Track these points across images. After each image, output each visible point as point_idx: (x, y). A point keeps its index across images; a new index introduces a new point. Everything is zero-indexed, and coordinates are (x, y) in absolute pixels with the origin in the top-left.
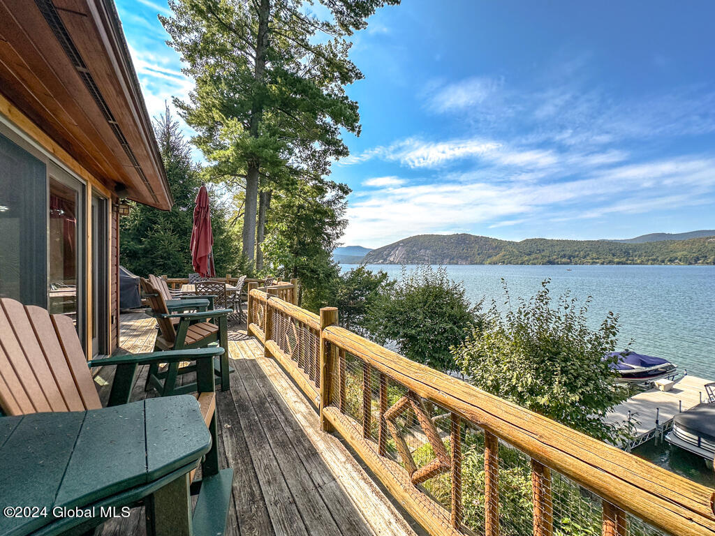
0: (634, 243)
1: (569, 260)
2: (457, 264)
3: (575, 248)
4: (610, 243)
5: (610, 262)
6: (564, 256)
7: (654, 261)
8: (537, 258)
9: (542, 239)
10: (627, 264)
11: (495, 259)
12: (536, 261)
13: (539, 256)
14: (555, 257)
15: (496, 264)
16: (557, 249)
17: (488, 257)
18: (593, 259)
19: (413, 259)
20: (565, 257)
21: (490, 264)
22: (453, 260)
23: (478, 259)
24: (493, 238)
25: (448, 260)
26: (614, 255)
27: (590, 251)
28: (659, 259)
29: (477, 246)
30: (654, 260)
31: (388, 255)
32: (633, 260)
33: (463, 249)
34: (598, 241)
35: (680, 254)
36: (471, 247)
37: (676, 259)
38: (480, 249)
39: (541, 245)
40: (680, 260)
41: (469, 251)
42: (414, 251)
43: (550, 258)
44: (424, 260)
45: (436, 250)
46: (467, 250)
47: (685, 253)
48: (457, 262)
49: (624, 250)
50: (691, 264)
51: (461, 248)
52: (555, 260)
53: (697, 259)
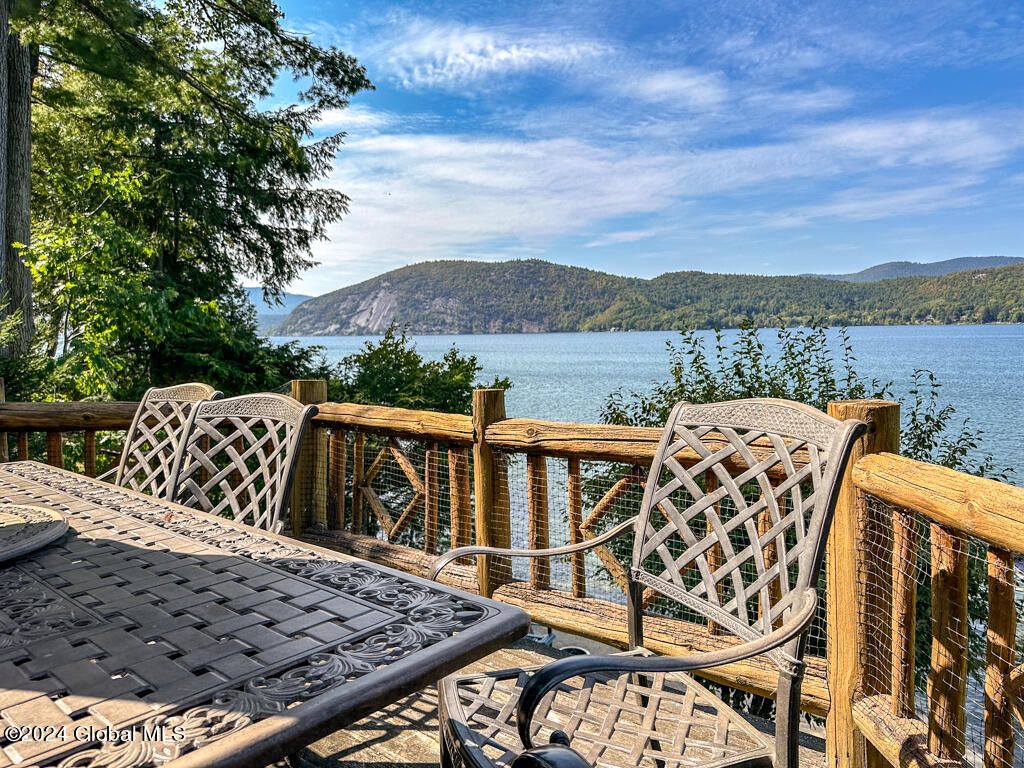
0: (861, 281)
2: (519, 331)
3: (760, 293)
4: (821, 281)
6: (738, 310)
7: (896, 318)
8: (686, 316)
9: (701, 273)
10: (851, 325)
11: (601, 318)
12: (684, 322)
13: (691, 310)
14: (721, 312)
15: (605, 329)
16: (725, 294)
17: (587, 315)
18: (791, 315)
19: (416, 322)
20: (740, 312)
21: (591, 329)
22: (510, 324)
23: (565, 318)
24: (597, 270)
25: (499, 322)
26: (828, 307)
27: (787, 298)
28: (903, 313)
29: (563, 290)
30: (893, 316)
31: (354, 311)
32: (859, 317)
33: (532, 297)
34: (800, 277)
35: (933, 304)
36: (549, 292)
37: (929, 312)
38: (568, 296)
39: (694, 285)
40: (934, 316)
41: (545, 302)
42: (418, 300)
43: (712, 314)
44: (444, 323)
45: (471, 299)
46: (542, 298)
47: (941, 301)
48: (521, 328)
49: (845, 297)
50: (949, 322)
51: (529, 295)
52: (721, 318)
53: (960, 313)
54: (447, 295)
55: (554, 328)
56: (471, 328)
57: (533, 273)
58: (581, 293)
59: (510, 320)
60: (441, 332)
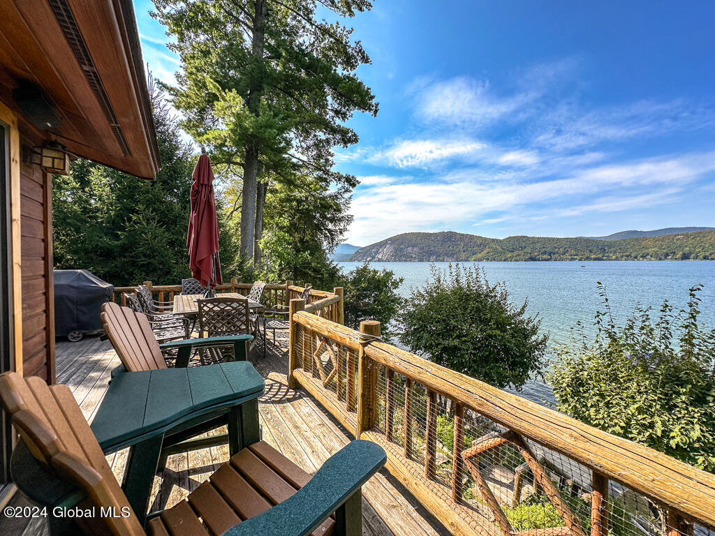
0: (609, 240)
1: (549, 257)
2: (443, 261)
3: (555, 245)
4: (588, 240)
5: (588, 259)
6: (545, 253)
7: (628, 257)
8: (519, 255)
9: (524, 237)
10: (603, 260)
11: (479, 256)
12: (518, 258)
13: (522, 252)
14: (536, 254)
15: (481, 260)
16: (538, 246)
17: (473, 254)
18: (571, 255)
19: (401, 257)
21: (475, 260)
22: (440, 258)
23: (463, 255)
24: (478, 235)
25: (435, 257)
26: (591, 252)
27: (569, 248)
28: (633, 255)
29: (462, 244)
30: (627, 256)
31: (377, 253)
32: (608, 256)
33: (449, 247)
34: (576, 238)
35: (650, 250)
36: (456, 245)
37: (648, 254)
38: (465, 246)
39: (523, 242)
40: (651, 256)
41: (455, 249)
42: (402, 248)
43: (532, 255)
44: (412, 257)
45: (423, 247)
46: (453, 247)
47: (655, 249)
48: (444, 259)
49: (600, 247)
50: (661, 259)
52: (536, 256)
53: (667, 255)
54: (413, 246)
55: (459, 260)
56: (423, 259)
57: (450, 237)
58: (471, 245)
59: (439, 256)
60: (410, 261)
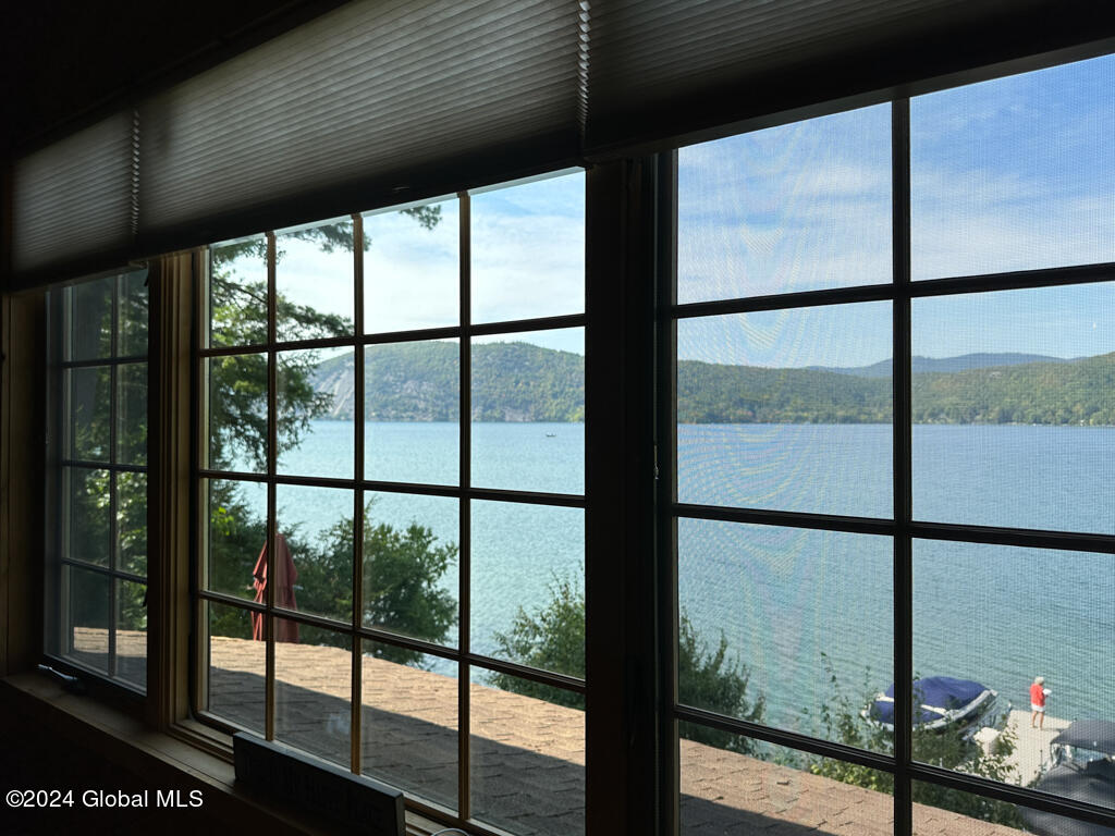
0: (870, 376)
1: (750, 413)
2: (501, 420)
3: (763, 386)
5: (830, 418)
6: (741, 403)
10: (860, 422)
13: (690, 401)
14: (722, 405)
16: (726, 386)
17: (577, 404)
18: (797, 410)
20: (742, 405)
23: (553, 406)
25: (479, 409)
26: (835, 401)
27: (792, 391)
32: (869, 414)
33: (517, 383)
34: (806, 370)
35: (947, 401)
36: (535, 378)
37: (942, 410)
38: (557, 383)
39: (693, 375)
40: (948, 414)
41: (531, 388)
42: (386, 383)
43: (712, 407)
44: (416, 408)
45: (448, 383)
46: (528, 384)
47: (954, 399)
48: (503, 416)
49: (853, 392)
50: (964, 422)
51: (514, 379)
52: (722, 411)
53: (975, 412)
54: (421, 378)
55: (541, 417)
56: (447, 415)
57: (519, 357)
58: (571, 380)
59: (491, 407)
60: (412, 419)
